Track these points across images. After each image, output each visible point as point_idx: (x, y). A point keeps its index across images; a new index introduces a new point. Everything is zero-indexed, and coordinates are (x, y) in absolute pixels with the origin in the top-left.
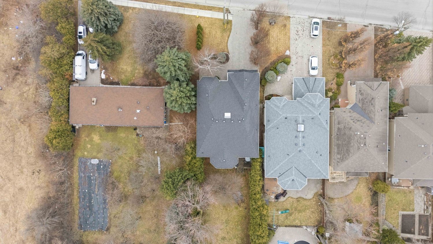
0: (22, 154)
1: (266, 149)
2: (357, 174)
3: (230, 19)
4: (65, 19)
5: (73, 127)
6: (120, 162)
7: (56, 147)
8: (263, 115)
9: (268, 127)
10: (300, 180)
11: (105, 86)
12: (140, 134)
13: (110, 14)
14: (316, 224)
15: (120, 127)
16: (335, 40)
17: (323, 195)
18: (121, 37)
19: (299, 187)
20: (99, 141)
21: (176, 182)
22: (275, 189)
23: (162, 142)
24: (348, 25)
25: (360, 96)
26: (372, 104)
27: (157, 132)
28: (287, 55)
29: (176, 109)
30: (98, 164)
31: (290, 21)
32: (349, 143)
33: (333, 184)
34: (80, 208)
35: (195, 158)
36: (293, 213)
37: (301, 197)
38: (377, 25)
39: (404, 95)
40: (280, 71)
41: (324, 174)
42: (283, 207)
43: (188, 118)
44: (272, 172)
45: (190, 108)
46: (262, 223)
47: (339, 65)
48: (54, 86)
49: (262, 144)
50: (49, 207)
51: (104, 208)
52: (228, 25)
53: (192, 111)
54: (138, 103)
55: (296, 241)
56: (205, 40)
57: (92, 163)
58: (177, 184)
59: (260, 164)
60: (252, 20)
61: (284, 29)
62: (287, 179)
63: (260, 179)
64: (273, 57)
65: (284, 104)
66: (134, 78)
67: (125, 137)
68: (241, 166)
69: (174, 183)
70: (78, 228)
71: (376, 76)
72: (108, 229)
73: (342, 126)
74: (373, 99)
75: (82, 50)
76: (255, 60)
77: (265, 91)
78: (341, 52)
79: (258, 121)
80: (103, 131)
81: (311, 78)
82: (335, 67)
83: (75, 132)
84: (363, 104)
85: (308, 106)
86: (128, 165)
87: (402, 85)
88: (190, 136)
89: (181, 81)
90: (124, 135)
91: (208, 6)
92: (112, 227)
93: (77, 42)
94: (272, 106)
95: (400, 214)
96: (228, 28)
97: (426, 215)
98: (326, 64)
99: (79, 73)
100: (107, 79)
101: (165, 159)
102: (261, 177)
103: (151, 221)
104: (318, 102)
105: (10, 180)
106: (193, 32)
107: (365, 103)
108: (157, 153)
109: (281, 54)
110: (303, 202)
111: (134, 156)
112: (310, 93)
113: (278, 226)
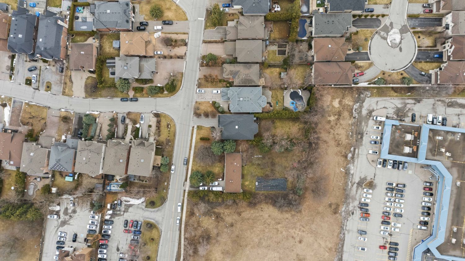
0: (254, 215)
2: (260, 74)
3: (197, 126)
5: (242, 192)
6: (257, 173)
9: (242, 111)
10: (262, 99)
11: (225, 179)
12: (245, 164)
14: (282, 90)
15: (242, 172)
16: (206, 83)
17: (270, 88)
18: (205, 172)
19: (265, 99)
21: (262, 147)
22: (268, 107)
23: (248, 155)
24: (200, 78)
25: (229, 75)
27: (244, 156)
28: (212, 103)
29: (235, 148)
30: (258, 182)
31: (198, 101)
32: (247, 80)
33: (265, 83)
34: (277, 190)
35: (254, 140)
36: (278, 100)
37: (271, 96)
38: (199, 66)
39: (228, 55)
40: (218, 106)
41: (260, 89)
42: (275, 104)
43: (238, 143)
44: (259, 110)
45: (234, 142)
46: (281, 113)
47: (216, 81)
48: (225, 197)
49: (249, 113)
51: (277, 180)
52: (199, 127)
54: (232, 163)
55: (290, 98)
56: (205, 137)
57: (257, 185)
59: (257, 114)
60: (198, 117)
61: (201, 104)
62: (262, 104)
64: (213, 109)
66: (221, 166)
68: (258, 122)
70: (285, 191)
72: (286, 178)
73: (241, 82)
75: (210, 188)
76: (214, 116)
77: (227, 112)
78: (211, 81)
79: (239, 115)
80: (244, 180)
81: (222, 94)
82: (217, 83)
83: (244, 191)
84: (232, 74)
85: (233, 96)
86: (258, 169)
88: (245, 142)
89: (223, 145)
90: (246, 171)
91: (191, 135)
94: (233, 109)
95: (278, 56)
96: (201, 127)
97: (278, 45)
98: (216, 87)
99: (220, 189)
100: (222, 178)
101: (255, 153)
102: (262, 114)
104: (232, 93)
105: (265, 221)
106: (202, 142)
108: (253, 157)
109: (211, 105)
110: (273, 95)
111: (254, 167)
112: (228, 95)
113: (283, 106)
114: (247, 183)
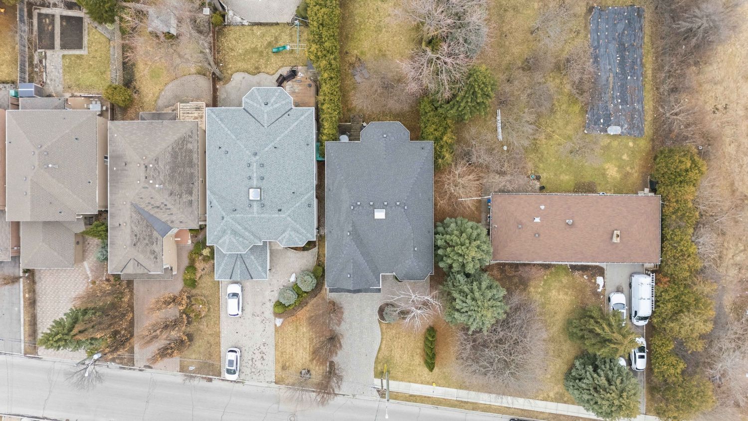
1: (313, 157)
2: (158, 116)
3: (377, 379)
4: (670, 380)
5: (653, 190)
6: (569, 131)
7: (685, 155)
8: (318, 215)
9: (309, 194)
10: (255, 105)
11: (597, 264)
12: (534, 179)
13: (589, 390)
14: (226, 30)
15: (569, 192)
16: (199, 344)
17: (216, 79)
18: (569, 349)
19: (256, 92)
20: (607, 167)
21: (470, 97)
22: (298, 88)
23: (496, 166)
24: (178, 369)
25: (156, 250)
26: (136, 235)
27: (502, 184)
28: (280, 317)
29: (470, 224)
30: (609, 126)
31: (276, 376)
32: (173, 170)
33: (198, 99)
34: (641, 45)
35: (436, 140)
36: (266, 48)
37: (252, 75)
38: (130, 369)
39: (84, 251)
40: (292, 291)
41: (214, 116)
42: (282, 58)
43: (448, 209)
44: (303, 117)
45: (446, 226)
46: (319, 28)
47: (191, 302)
48: (689, 263)
49: (321, 165)
50: (697, 47)
51: (597, 47)
52: (382, 370)
53: (442, 221)
54: (537, 234)
56: (421, 344)
57: (619, 128)
58: (468, 93)
59: (324, 131)
60: (340, 378)
61: (284, 362)
62: (277, 105)
63: (323, 104)
64: (304, 313)
65: (284, 235)
66: (545, 277)
67: (560, 174)
68: (356, 126)
69: (473, 94)
70: (644, 11)
71: (130, 283)
72: (590, 9)
73: (186, 198)
74: (135, 245)
75: (637, 326)
76: (334, 308)
77: (317, 256)
78: (189, 323)
79: (328, 204)
80: (600, 184)
81: (239, 280)
82: (199, 298)
83: (651, 181)
84: (150, 236)
85: (243, 231)
86: (554, 124)
87: (87, 269)
88: (445, 177)
89: (462, 274)
90: (562, 177)
91: (416, 402)
92: (583, 14)
93: (647, 340)
94: (304, 231)
95: (87, 49)
96: (382, 364)
97: (42, 49)
98: (214, 303)
99: (644, 286)
100: (593, 276)
101: (489, 136)
102: (322, 109)
103: (513, 27)
104: (227, 238)
106: (442, 359)
107: (147, 238)
108: (503, 146)
109: (290, 319)
110: (249, 67)
111: (544, 141)
112: (240, 254)
113: (291, 24)
114: (613, 172)
